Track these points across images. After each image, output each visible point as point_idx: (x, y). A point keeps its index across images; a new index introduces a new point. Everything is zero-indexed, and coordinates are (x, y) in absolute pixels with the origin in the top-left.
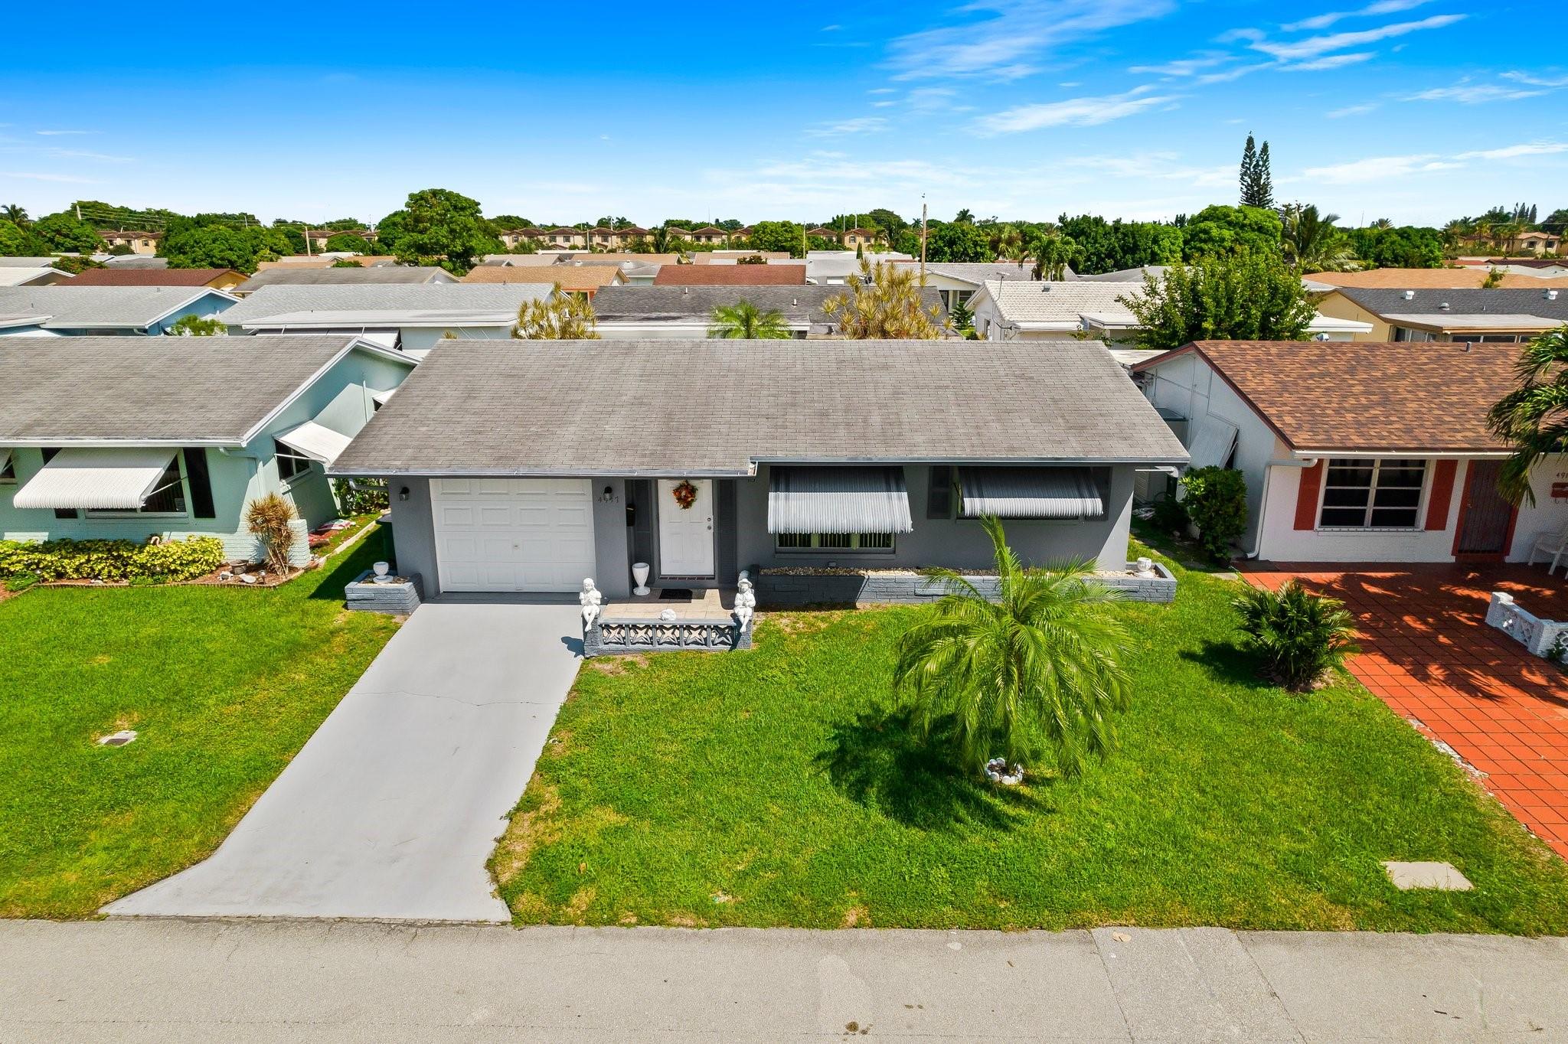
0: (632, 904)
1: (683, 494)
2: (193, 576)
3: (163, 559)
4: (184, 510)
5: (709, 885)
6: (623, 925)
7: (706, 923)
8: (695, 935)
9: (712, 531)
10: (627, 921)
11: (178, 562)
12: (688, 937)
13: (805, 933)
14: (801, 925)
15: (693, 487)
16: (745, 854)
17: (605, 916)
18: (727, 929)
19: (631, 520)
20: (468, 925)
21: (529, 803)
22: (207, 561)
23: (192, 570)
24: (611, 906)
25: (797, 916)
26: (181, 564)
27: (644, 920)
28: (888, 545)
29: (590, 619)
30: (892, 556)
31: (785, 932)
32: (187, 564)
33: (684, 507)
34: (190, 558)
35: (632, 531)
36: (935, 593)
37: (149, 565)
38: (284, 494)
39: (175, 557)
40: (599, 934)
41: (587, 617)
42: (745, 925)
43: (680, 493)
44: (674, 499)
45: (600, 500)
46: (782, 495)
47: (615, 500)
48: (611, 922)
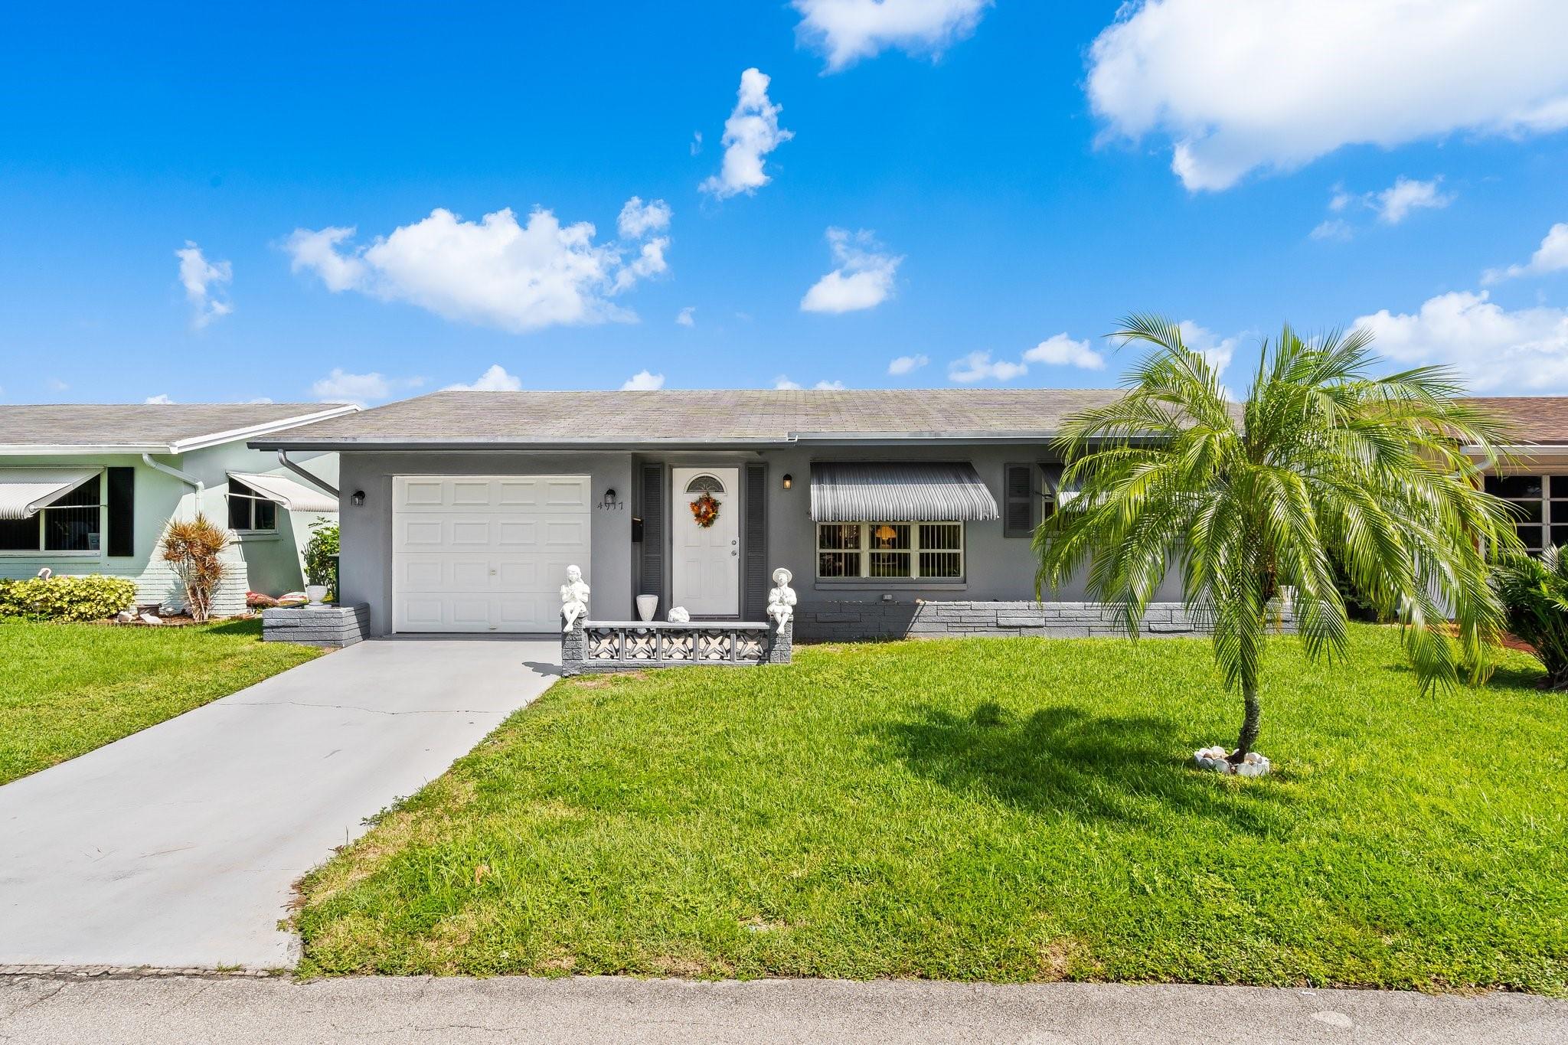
0: (568, 931)
1: (703, 509)
2: (81, 616)
3: (48, 594)
4: (97, 547)
5: (736, 904)
6: (543, 972)
7: (726, 969)
8: (704, 991)
9: (737, 556)
10: (552, 965)
11: (67, 599)
12: (687, 997)
13: (960, 989)
14: (944, 973)
15: (715, 501)
16: (805, 855)
17: (506, 954)
18: (777, 981)
19: (638, 533)
20: (190, 976)
21: (423, 802)
22: (104, 601)
23: (82, 609)
24: (522, 934)
25: (932, 955)
26: (71, 602)
27: (589, 963)
28: (957, 574)
29: (571, 618)
30: (963, 587)
31: (914, 987)
32: (78, 602)
33: (705, 525)
34: (83, 594)
35: (638, 551)
36: (1024, 623)
37: (28, 601)
38: (232, 543)
39: (64, 591)
40: (480, 990)
41: (568, 616)
42: (816, 973)
43: (700, 508)
44: (691, 515)
45: (600, 506)
46: (827, 487)
47: (618, 507)
48: (517, 967)
